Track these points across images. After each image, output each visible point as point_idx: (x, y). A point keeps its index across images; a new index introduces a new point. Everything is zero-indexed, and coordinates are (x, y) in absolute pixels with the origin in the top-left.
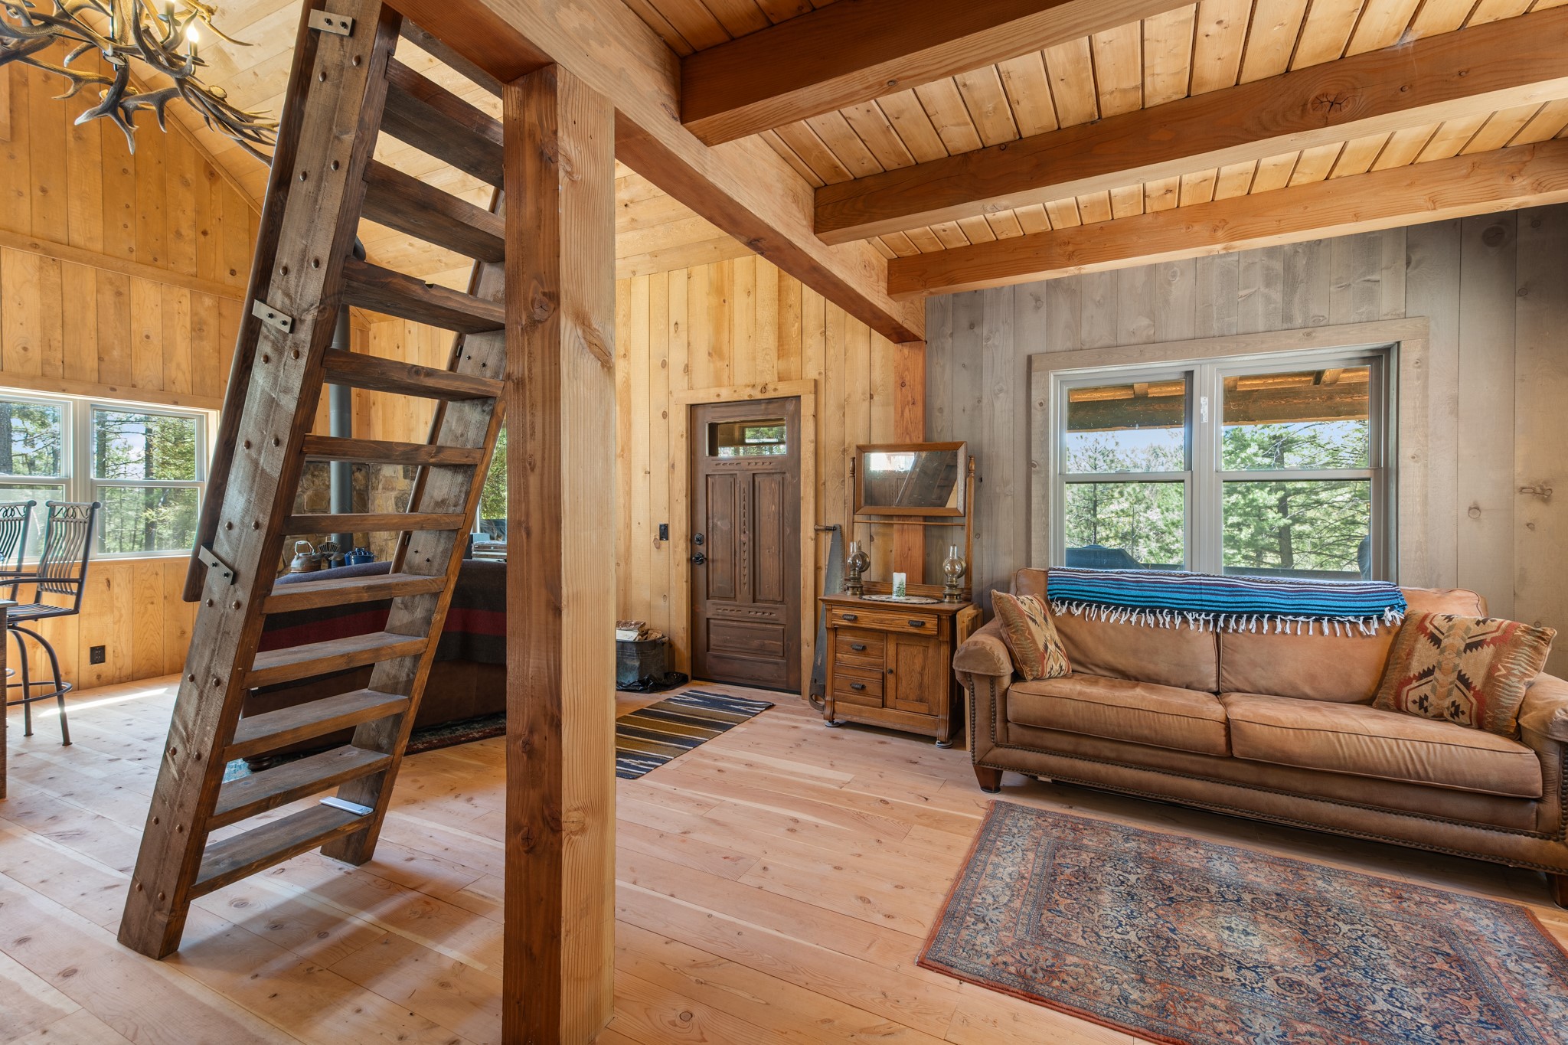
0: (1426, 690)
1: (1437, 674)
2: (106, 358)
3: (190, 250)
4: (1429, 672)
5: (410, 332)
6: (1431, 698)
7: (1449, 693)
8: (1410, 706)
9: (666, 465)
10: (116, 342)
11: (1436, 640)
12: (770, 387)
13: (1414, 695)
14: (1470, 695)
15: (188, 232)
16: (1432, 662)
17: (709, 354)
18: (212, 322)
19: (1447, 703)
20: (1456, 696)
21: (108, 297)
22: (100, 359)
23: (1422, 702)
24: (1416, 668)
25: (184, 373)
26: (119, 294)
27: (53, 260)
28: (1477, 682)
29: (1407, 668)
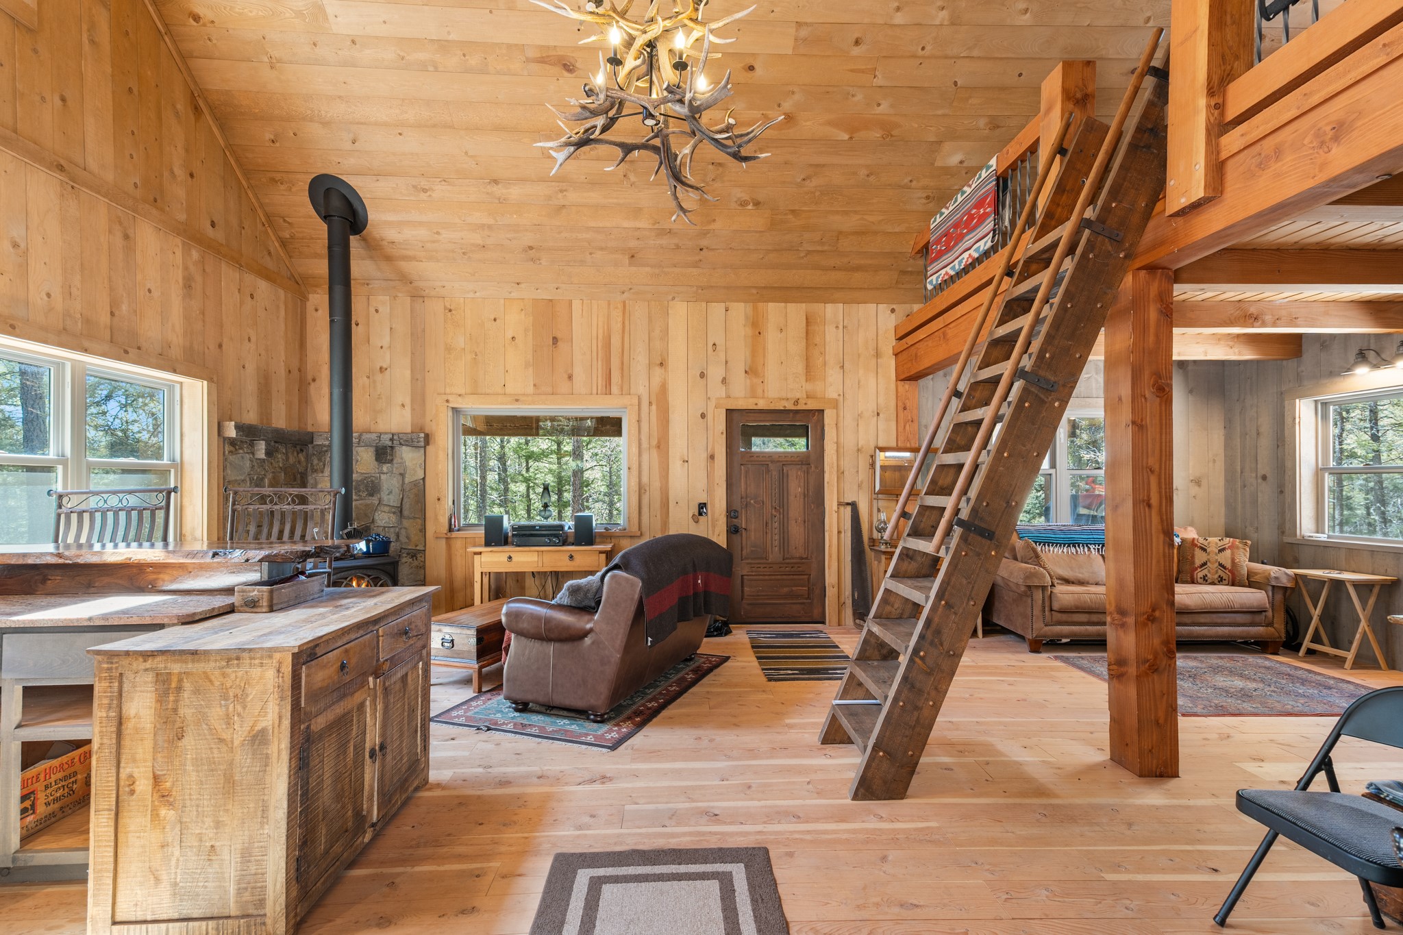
0: (1205, 572)
1: (1208, 564)
2: (117, 313)
3: (181, 192)
4: (1205, 564)
5: (377, 311)
6: (1209, 575)
7: (1217, 572)
8: (1199, 580)
9: (704, 456)
10: (125, 295)
11: (1204, 550)
12: (802, 402)
13: (1200, 575)
14: (1227, 572)
15: (179, 171)
16: (1204, 560)
17: (746, 372)
18: (199, 278)
19: (1216, 576)
20: (1220, 573)
21: (118, 241)
22: (112, 314)
23: (1205, 578)
24: (1198, 563)
25: (177, 336)
26: (126, 237)
27: (73, 187)
28: (1229, 565)
29: (1193, 563)
